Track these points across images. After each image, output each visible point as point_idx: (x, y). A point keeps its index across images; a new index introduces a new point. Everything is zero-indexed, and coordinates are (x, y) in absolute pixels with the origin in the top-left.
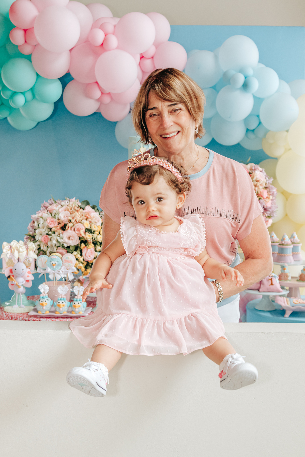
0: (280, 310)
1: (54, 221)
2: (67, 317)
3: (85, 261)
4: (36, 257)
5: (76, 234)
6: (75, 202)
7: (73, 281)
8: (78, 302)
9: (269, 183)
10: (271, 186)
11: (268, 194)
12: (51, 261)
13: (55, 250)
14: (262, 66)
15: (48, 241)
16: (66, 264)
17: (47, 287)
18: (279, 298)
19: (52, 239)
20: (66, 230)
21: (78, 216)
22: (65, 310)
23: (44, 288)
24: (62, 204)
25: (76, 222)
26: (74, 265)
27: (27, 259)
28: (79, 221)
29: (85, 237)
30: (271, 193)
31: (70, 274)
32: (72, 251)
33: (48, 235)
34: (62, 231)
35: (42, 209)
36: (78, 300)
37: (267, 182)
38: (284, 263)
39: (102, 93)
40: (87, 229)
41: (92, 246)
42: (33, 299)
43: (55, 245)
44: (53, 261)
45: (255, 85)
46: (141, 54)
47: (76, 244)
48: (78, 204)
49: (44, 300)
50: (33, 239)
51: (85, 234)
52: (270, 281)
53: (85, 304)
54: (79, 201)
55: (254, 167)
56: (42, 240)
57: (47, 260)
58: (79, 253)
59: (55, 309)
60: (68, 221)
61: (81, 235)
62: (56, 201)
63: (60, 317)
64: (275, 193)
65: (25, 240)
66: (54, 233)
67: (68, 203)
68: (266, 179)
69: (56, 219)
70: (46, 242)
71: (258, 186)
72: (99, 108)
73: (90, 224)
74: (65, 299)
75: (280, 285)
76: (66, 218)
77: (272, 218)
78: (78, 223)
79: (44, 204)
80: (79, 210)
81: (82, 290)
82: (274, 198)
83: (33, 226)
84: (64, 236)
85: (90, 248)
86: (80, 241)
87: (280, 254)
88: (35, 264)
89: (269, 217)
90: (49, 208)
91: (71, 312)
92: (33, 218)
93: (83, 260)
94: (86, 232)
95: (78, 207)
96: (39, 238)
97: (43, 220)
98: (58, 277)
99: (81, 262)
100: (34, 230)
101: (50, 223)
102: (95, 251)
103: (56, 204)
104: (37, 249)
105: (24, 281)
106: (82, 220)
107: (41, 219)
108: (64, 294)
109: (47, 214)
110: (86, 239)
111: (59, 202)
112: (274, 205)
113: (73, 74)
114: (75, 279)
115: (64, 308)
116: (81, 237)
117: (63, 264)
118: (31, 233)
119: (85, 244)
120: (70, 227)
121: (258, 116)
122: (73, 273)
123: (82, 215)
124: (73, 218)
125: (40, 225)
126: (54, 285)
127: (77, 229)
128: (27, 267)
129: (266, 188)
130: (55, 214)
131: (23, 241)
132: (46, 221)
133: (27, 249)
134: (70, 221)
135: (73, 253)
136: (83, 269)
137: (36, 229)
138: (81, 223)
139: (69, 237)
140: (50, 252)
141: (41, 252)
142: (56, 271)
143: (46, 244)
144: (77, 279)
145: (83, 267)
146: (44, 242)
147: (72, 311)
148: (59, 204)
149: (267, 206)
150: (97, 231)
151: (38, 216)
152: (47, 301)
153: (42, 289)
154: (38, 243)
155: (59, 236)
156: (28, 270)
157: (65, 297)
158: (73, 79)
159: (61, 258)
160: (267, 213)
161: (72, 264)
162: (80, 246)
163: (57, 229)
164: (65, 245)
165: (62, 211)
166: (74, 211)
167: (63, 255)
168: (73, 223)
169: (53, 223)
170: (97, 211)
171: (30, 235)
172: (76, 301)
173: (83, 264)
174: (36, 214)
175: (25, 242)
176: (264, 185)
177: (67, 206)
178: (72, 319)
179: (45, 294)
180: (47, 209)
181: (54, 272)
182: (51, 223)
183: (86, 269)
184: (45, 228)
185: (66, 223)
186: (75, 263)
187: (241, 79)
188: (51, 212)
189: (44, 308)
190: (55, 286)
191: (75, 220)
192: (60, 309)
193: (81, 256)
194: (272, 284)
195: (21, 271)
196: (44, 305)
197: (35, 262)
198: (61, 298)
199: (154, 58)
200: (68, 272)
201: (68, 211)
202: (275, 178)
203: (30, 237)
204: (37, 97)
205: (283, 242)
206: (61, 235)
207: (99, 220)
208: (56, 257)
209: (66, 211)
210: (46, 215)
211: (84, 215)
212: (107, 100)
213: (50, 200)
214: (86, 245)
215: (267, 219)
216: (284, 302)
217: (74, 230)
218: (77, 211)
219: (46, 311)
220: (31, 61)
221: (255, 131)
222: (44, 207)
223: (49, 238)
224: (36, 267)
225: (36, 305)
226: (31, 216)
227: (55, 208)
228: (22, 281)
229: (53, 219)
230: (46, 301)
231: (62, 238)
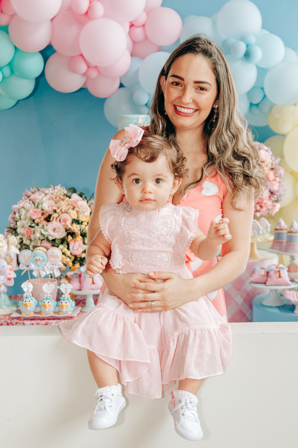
0: (289, 305)
1: (38, 211)
2: (54, 318)
3: (73, 255)
4: (18, 252)
5: (62, 226)
6: (60, 190)
7: (60, 278)
8: (65, 301)
9: (275, 164)
10: (278, 167)
11: (274, 176)
12: (35, 256)
13: (39, 244)
14: (266, 32)
15: (31, 234)
16: (52, 259)
17: (30, 285)
18: (288, 292)
19: (35, 232)
20: (51, 221)
21: (64, 206)
22: (51, 311)
23: (27, 287)
24: (46, 192)
25: (62, 212)
26: (60, 260)
27: (8, 254)
28: (65, 211)
29: (72, 229)
30: (278, 175)
31: (57, 270)
32: (58, 244)
33: (30, 228)
34: (47, 223)
35: (23, 198)
36: (66, 299)
37: (274, 163)
38: (293, 252)
39: (88, 67)
40: (74, 219)
41: (79, 238)
42: (16, 298)
43: (39, 238)
44: (36, 256)
45: (258, 54)
46: (131, 22)
47: (62, 237)
48: (63, 192)
49: (27, 300)
50: (14, 232)
51: (72, 225)
52: (278, 273)
53: (74, 303)
54: (65, 189)
55: (259, 146)
56: (24, 233)
57: (31, 255)
58: (66, 246)
59: (41, 310)
60: (52, 211)
61: (67, 226)
62: (40, 188)
63: (46, 318)
64: (283, 174)
65: (6, 233)
66: (38, 225)
67: (52, 190)
68: (272, 159)
69: (40, 210)
70: (29, 235)
72: (85, 83)
73: (78, 214)
74: (51, 298)
75: (289, 277)
76: (51, 208)
77: (280, 202)
78: (64, 213)
79: (26, 193)
80: (64, 198)
81: (70, 287)
82: (281, 180)
83: (14, 218)
84: (49, 228)
85: (78, 241)
86: (66, 233)
87: (289, 243)
88: (18, 260)
89: (277, 201)
90: (31, 196)
91: (58, 313)
92: (14, 208)
93: (70, 255)
94: (72, 223)
95: (64, 196)
96: (20, 231)
97: (25, 211)
98: (43, 274)
99: (68, 257)
100: (15, 222)
101: (32, 213)
102: (83, 244)
103: (40, 193)
104: (19, 244)
105: (5, 279)
106: (68, 210)
107: (23, 210)
108: (49, 293)
109: (29, 203)
110: (73, 231)
111: (42, 190)
112: (281, 188)
113: (55, 46)
114: (62, 275)
115: (50, 308)
116: (68, 228)
117: (48, 259)
118: (12, 226)
119: (72, 236)
120: (55, 218)
121: (262, 89)
122: (59, 269)
123: (69, 205)
124: (58, 208)
125: (22, 217)
126: (38, 283)
127: (63, 220)
128: (8, 263)
129: (272, 169)
130: (38, 203)
131: (3, 234)
132: (28, 212)
133: (8, 243)
134: (55, 211)
135: (59, 247)
136: (71, 265)
137: (18, 221)
138: (67, 213)
139: (55, 229)
140: (34, 247)
141: (24, 247)
142: (41, 268)
143: (29, 238)
144: (64, 275)
145: (71, 262)
146: (27, 235)
147: (60, 311)
148: (43, 192)
149: (273, 189)
150: (85, 222)
151: (19, 206)
152: (31, 301)
153: (25, 287)
154: (20, 236)
155: (43, 228)
156: (10, 267)
157: (51, 296)
158: (55, 51)
159: (46, 253)
160: (273, 197)
161: (58, 259)
162: (66, 238)
163: (41, 220)
164: (50, 238)
165: (47, 200)
166: (59, 199)
167: (48, 249)
168: (58, 214)
169: (36, 213)
170: (85, 199)
171: (11, 228)
172: (64, 300)
173: (70, 258)
174: (17, 204)
175: (5, 236)
176: (270, 166)
177: (52, 194)
178: (59, 321)
179: (29, 293)
180: (30, 198)
181: (38, 268)
182: (34, 213)
183: (74, 264)
184: (28, 219)
185: (51, 213)
186: (61, 258)
187: (242, 48)
188: (34, 201)
189: (28, 308)
190: (40, 284)
191: (61, 210)
192: (45, 310)
193: (68, 250)
194: (280, 277)
195: (2, 268)
196: (28, 305)
197: (17, 257)
198: (46, 297)
199: (146, 26)
200: (54, 268)
201: (53, 200)
202: (282, 157)
203: (11, 230)
204: (16, 73)
205: (292, 230)
206: (45, 227)
207: (87, 209)
208: (40, 252)
209: (51, 200)
210: (29, 205)
211: (70, 204)
212: (93, 74)
213: (33, 188)
214: (73, 238)
215: (275, 204)
216: (294, 297)
217: (60, 221)
218: (63, 200)
219: (30, 312)
220: (8, 33)
221: (260, 105)
222: (27, 195)
223: (32, 231)
224: (18, 264)
225: (19, 305)
226: (12, 206)
227: (38, 196)
228: (3, 279)
229: (37, 210)
230: (29, 301)
231: (46, 230)
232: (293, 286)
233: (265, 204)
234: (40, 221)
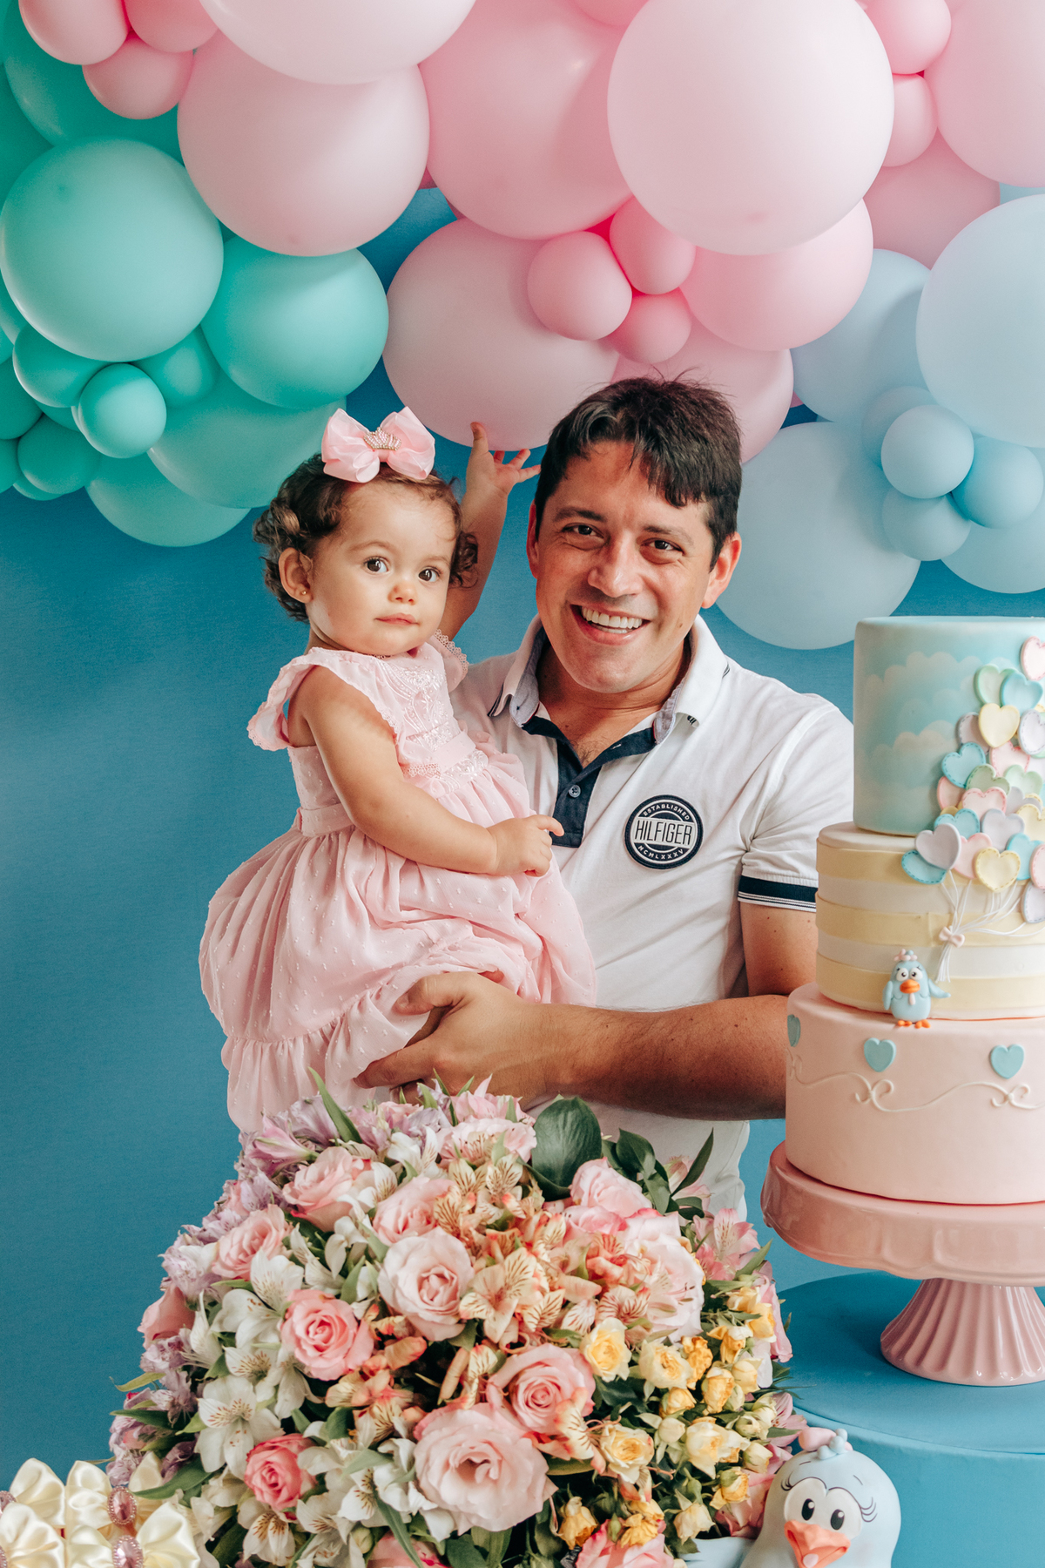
1: (347, 1318)
5: (528, 1443)
15: (296, 1493)
19: (332, 1480)
20: (443, 1404)
21: (537, 1286)
24: (396, 1151)
25: (523, 1330)
28: (542, 1321)
29: (595, 1458)
34: (413, 1413)
35: (245, 1183)
39: (637, 295)
40: (607, 1383)
43: (356, 1524)
47: (519, 1515)
48: (519, 1153)
50: (174, 1456)
51: (596, 1434)
54: (520, 1110)
56: (248, 1472)
60: (455, 1324)
61: (559, 1440)
66: (348, 1423)
67: (438, 1132)
69: (361, 1305)
70: (285, 1495)
73: (632, 1329)
76: (440, 1296)
78: (534, 1339)
79: (262, 1138)
80: (533, 1212)
83: (179, 1344)
84: (428, 1460)
85: (634, 1540)
86: (551, 1491)
90: (301, 1179)
92: (175, 1267)
94: (600, 1417)
95: (525, 1186)
96: (222, 1457)
97: (259, 1310)
100: (186, 1372)
101: (308, 1335)
102: (666, 1552)
103: (355, 1156)
106: (565, 1307)
107: (244, 1295)
109: (288, 1245)
110: (604, 1466)
116: (563, 1456)
118: (162, 1400)
119: (590, 1503)
120: (473, 1382)
123: (565, 1268)
124: (497, 1300)
127: (534, 1397)
130: (352, 1250)
132: (279, 1322)
134: (474, 1329)
137: (204, 1379)
138: (557, 1335)
139: (471, 1465)
143: (284, 1517)
146: (269, 1495)
148: (377, 1151)
150: (678, 1384)
151: (217, 1262)
154: (218, 1494)
155: (388, 1458)
162: (552, 1522)
163: (372, 1388)
164: (438, 1527)
165: (407, 1226)
166: (496, 1223)
168: (495, 1346)
169: (333, 1337)
170: (659, 1188)
171: (157, 1418)
177: (441, 1166)
180: (287, 1192)
182: (319, 1336)
184: (275, 1375)
185: (443, 1339)
188: (318, 1225)
191: (516, 1319)
206: (404, 1444)
209: (439, 1231)
210: (283, 1258)
214: (601, 1516)
217: (509, 1393)
231: (412, 1479)
234: (360, 1399)
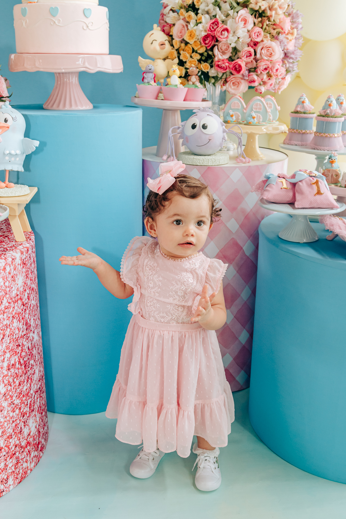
9: (292, 5)
10: (295, 11)
11: (291, 26)
18: (331, 219)
30: (294, 25)
52: (314, 186)
71: (276, 10)
77: (290, 73)
112: (297, 49)
129: (288, 14)
149: (287, 49)
160: (288, 62)
194: (319, 192)
232: (341, 208)
233: (277, 70)
